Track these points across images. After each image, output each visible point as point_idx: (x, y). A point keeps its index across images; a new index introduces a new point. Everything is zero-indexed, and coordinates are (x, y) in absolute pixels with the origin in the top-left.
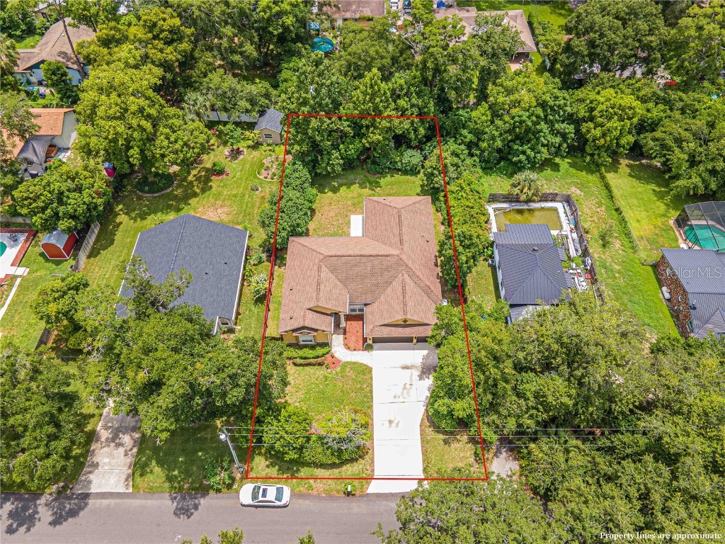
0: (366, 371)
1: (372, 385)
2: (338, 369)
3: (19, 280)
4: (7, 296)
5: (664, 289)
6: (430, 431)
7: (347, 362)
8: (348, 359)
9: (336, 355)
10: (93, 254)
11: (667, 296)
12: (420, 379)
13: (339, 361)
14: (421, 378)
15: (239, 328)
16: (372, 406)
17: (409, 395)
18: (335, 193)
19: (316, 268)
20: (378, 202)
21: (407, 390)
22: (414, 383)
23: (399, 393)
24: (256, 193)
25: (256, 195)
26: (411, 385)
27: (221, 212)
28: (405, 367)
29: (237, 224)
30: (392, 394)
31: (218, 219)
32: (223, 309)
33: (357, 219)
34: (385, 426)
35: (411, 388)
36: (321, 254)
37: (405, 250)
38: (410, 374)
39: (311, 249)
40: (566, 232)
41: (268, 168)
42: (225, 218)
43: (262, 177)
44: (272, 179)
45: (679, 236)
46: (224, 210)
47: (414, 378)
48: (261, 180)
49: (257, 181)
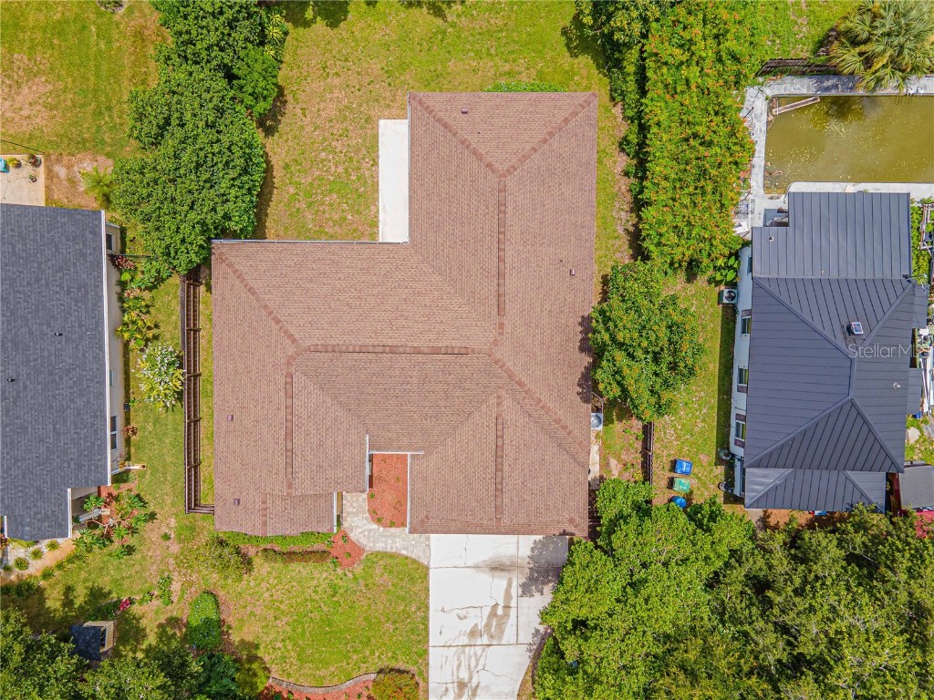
0: (416, 574)
1: (427, 608)
2: (358, 569)
7: (377, 554)
8: (380, 546)
9: (352, 536)
12: (524, 593)
13: (360, 550)
14: (526, 590)
15: (137, 467)
16: (426, 652)
17: (501, 630)
18: (334, 24)
19: (281, 380)
20: (446, 126)
21: (498, 618)
22: (513, 603)
23: (481, 626)
24: (116, 18)
25: (117, 24)
26: (507, 607)
27: (31, 98)
28: (497, 567)
29: (82, 145)
30: (467, 626)
31: (26, 128)
32: (80, 467)
33: (394, 137)
34: (451, 694)
35: (506, 615)
36: (291, 336)
37: (508, 329)
38: (504, 583)
39: (266, 307)
42: (45, 122)
46: (39, 88)
47: (513, 593)
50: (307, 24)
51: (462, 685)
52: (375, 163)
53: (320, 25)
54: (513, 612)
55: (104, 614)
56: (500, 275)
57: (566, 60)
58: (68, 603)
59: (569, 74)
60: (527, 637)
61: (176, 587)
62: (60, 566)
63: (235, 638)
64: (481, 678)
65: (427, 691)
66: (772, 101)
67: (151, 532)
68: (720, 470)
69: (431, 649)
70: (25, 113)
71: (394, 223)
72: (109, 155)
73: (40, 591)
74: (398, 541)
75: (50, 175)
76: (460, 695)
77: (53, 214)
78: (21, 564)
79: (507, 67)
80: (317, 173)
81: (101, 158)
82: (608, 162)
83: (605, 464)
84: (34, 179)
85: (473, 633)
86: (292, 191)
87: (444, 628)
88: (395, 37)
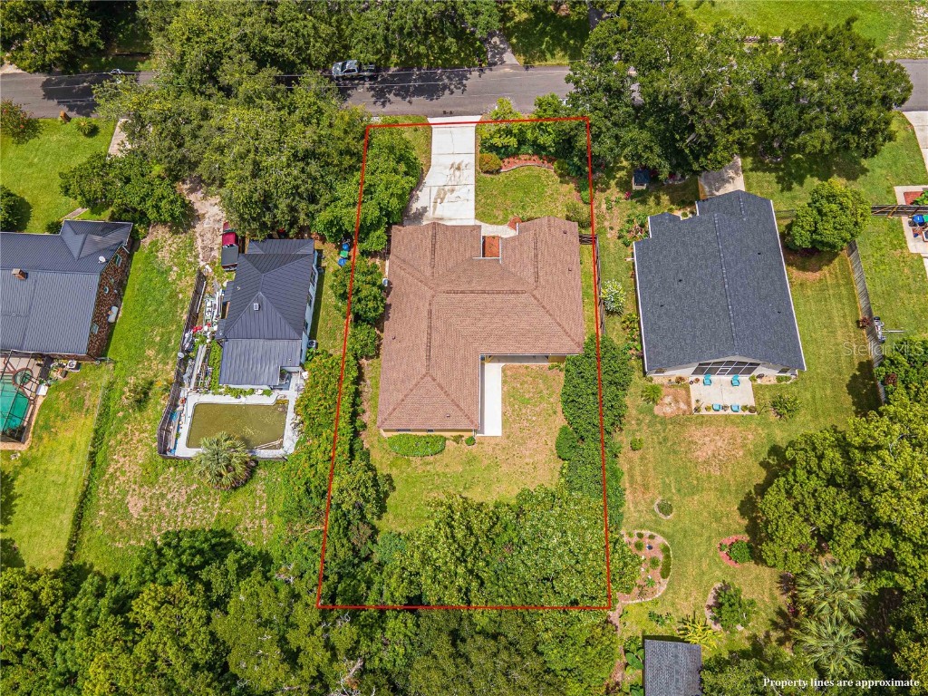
0: (481, 217)
1: (476, 201)
2: (511, 217)
5: (111, 319)
6: (421, 160)
7: (502, 224)
8: (500, 227)
11: (115, 309)
12: (426, 208)
13: (510, 225)
14: (425, 209)
15: (629, 260)
17: (438, 194)
19: (541, 279)
20: (458, 406)
21: (440, 198)
22: (432, 204)
23: (448, 194)
24: (660, 498)
25: (659, 493)
26: (435, 202)
27: (705, 448)
29: (673, 421)
30: (455, 194)
31: (705, 430)
32: (648, 248)
34: (463, 165)
35: (436, 199)
36: (536, 298)
37: (427, 304)
38: (436, 212)
39: (550, 315)
40: (192, 399)
41: (654, 562)
42: (696, 433)
43: (660, 540)
44: (640, 536)
45: (36, 412)
46: (702, 454)
47: (432, 208)
48: (658, 532)
49: (666, 530)
51: (458, 168)
52: (504, 414)
54: (432, 200)
55: (639, 193)
57: (394, 472)
58: (658, 198)
59: (392, 465)
60: (426, 189)
61: (604, 206)
63: (572, 185)
64: (448, 172)
65: (476, 165)
66: (281, 446)
68: (324, 264)
69: (474, 182)
70: (707, 439)
72: (657, 416)
73: (672, 203)
75: (689, 404)
76: (459, 165)
79: (428, 467)
80: (537, 409)
81: (661, 415)
82: (373, 418)
84: (697, 401)
85: (453, 191)
86: (551, 400)
87: (467, 192)
88: (494, 486)
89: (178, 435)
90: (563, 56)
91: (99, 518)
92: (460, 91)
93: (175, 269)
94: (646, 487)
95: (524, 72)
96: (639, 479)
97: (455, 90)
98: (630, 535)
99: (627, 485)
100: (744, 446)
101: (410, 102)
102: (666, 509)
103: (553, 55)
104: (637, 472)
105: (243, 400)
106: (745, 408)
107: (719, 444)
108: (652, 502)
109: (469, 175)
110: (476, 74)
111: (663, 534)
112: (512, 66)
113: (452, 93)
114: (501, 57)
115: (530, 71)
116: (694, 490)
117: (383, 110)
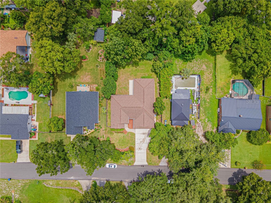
0: (134, 134)
1: (135, 139)
2: (127, 134)
3: (36, 105)
4: (35, 110)
5: (219, 109)
7: (129, 132)
8: (129, 131)
9: (126, 130)
10: (53, 95)
11: (219, 111)
13: (127, 132)
15: (100, 122)
16: (135, 144)
17: (144, 142)
18: (124, 69)
19: (120, 111)
20: (138, 82)
22: (146, 138)
24: (98, 68)
26: (145, 139)
27: (88, 78)
28: (144, 134)
29: (94, 83)
30: (140, 141)
31: (88, 81)
33: (131, 82)
36: (121, 106)
37: (145, 105)
38: (145, 136)
39: (118, 103)
40: (196, 88)
41: (101, 56)
42: (90, 81)
43: (99, 60)
44: (103, 61)
45: (231, 87)
46: (89, 77)
47: (146, 137)
48: (99, 62)
49: (98, 62)
50: (121, 69)
51: (139, 148)
52: (129, 85)
53: (122, 69)
54: (146, 139)
56: (144, 99)
57: (151, 73)
59: (152, 75)
60: (147, 142)
61: (104, 136)
62: (91, 134)
63: (112, 142)
64: (142, 147)
65: (135, 149)
67: (101, 130)
68: (171, 121)
71: (131, 93)
73: (88, 137)
74: (132, 130)
75: (90, 87)
76: (139, 150)
77: (91, 92)
78: (86, 133)
79: (144, 74)
80: (122, 86)
81: (96, 85)
82: (156, 85)
83: (157, 121)
85: (141, 142)
86: (119, 88)
87: (137, 141)
88: (131, 70)
89: (197, 80)
90: (112, 184)
91: (212, 65)
92: (139, 174)
93: (206, 122)
94: (101, 70)
95: (122, 180)
96: (102, 72)
97: (140, 174)
98: (105, 61)
99: (104, 71)
100: (80, 78)
101: (152, 170)
102: (97, 66)
103: (114, 184)
104: (102, 74)
105: (185, 88)
106: (79, 86)
107: (85, 79)
108: (100, 67)
109: (137, 147)
110: (135, 180)
111: (98, 61)
112: (126, 182)
113: (141, 173)
114: (128, 185)
115: (120, 180)
116: (91, 70)
117: (159, 168)
